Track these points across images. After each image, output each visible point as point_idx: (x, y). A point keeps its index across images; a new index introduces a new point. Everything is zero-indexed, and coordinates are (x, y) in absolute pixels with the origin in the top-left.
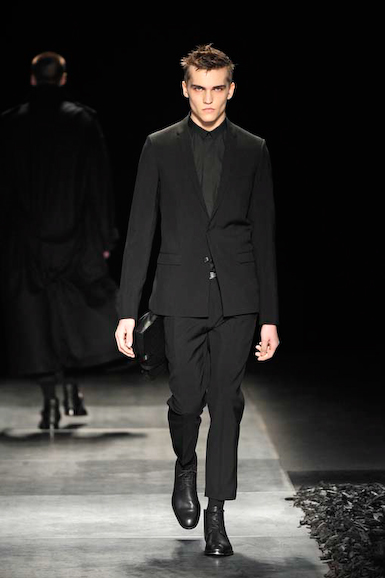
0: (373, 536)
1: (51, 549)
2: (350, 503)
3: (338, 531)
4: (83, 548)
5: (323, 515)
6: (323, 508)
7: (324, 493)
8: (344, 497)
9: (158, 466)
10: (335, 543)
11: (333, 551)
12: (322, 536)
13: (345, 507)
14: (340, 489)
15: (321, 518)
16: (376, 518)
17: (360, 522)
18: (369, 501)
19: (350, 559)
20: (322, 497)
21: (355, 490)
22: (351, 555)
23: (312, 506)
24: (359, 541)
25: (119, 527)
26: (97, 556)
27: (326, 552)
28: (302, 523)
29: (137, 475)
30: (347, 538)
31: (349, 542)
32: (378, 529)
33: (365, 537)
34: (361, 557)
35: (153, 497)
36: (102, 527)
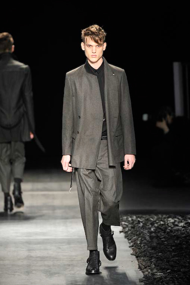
0: (151, 237)
1: (15, 243)
2: (141, 223)
3: (136, 235)
4: (29, 243)
5: (130, 228)
6: (130, 225)
7: (130, 219)
8: (139, 221)
9: (60, 208)
10: (135, 240)
11: (134, 244)
12: (130, 238)
13: (139, 225)
14: (137, 218)
15: (129, 230)
16: (152, 230)
17: (146, 231)
18: (149, 223)
19: (141, 247)
20: (129, 221)
21: (143, 218)
22: (142, 245)
23: (125, 225)
24: (146, 240)
25: (44, 234)
26: (35, 246)
27: (131, 244)
28: (120, 232)
29: (50, 212)
30: (140, 238)
31: (141, 240)
32: (153, 234)
33: (148, 238)
34: (146, 246)
35: (58, 221)
36: (36, 234)
